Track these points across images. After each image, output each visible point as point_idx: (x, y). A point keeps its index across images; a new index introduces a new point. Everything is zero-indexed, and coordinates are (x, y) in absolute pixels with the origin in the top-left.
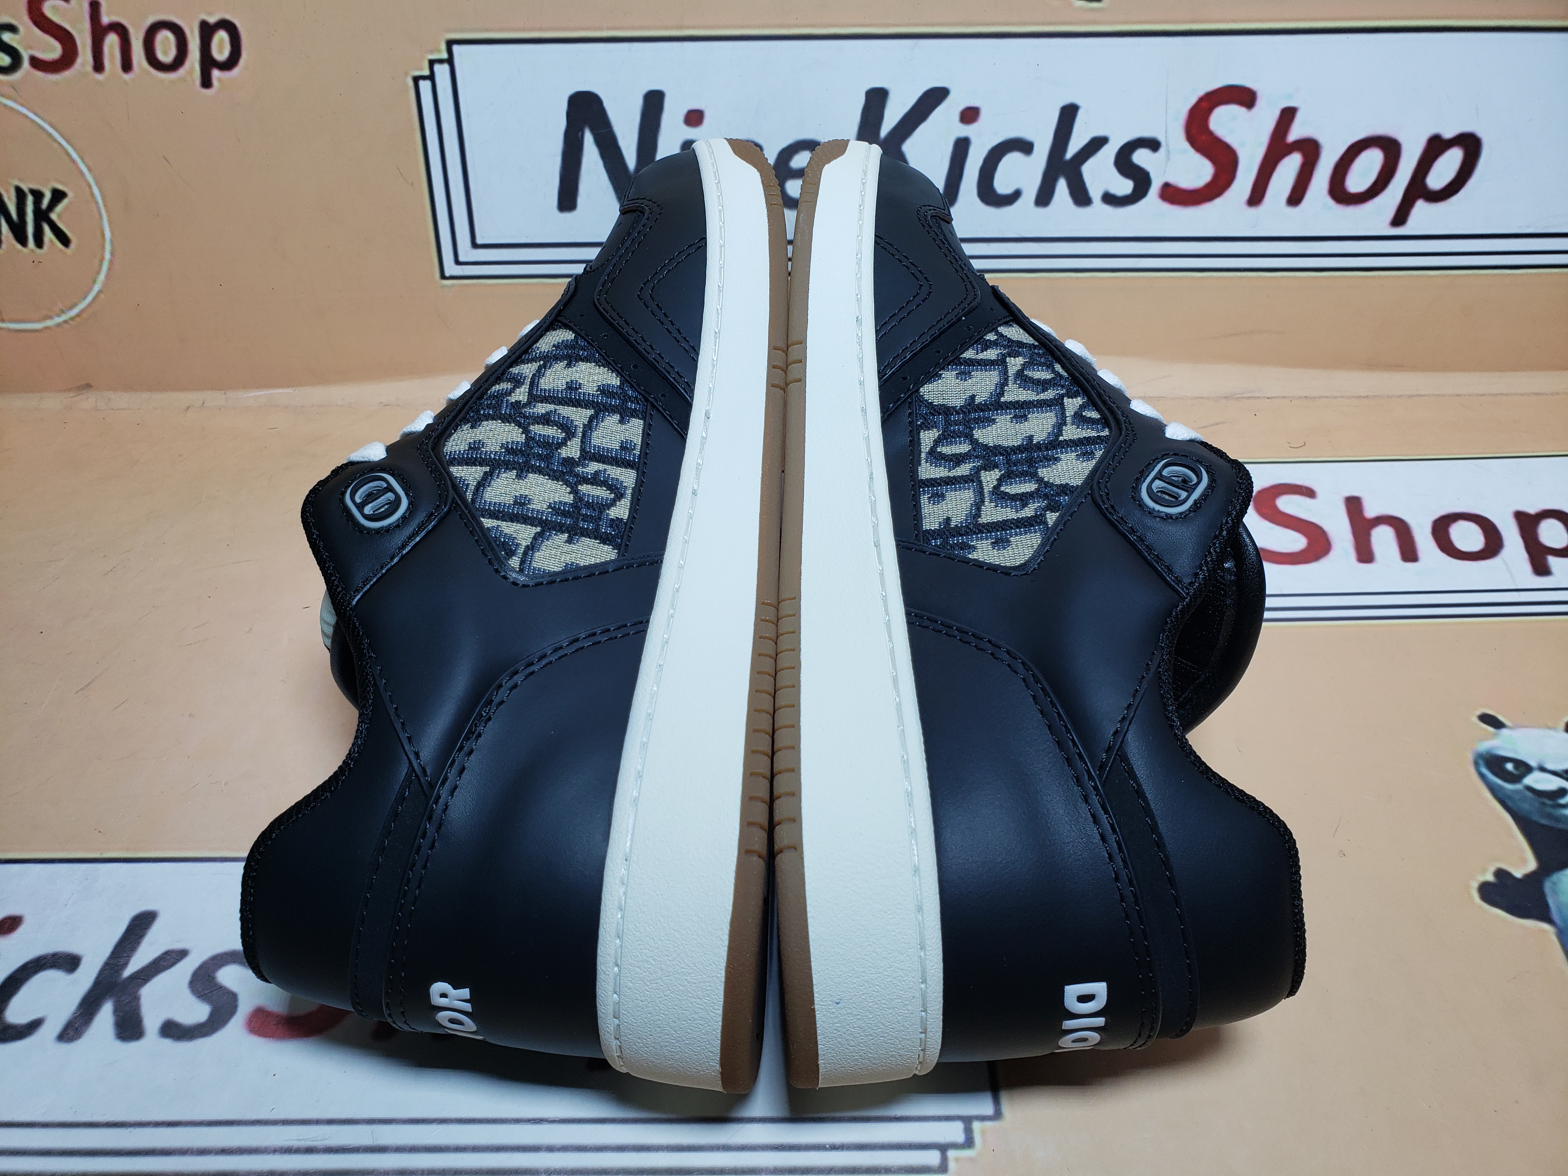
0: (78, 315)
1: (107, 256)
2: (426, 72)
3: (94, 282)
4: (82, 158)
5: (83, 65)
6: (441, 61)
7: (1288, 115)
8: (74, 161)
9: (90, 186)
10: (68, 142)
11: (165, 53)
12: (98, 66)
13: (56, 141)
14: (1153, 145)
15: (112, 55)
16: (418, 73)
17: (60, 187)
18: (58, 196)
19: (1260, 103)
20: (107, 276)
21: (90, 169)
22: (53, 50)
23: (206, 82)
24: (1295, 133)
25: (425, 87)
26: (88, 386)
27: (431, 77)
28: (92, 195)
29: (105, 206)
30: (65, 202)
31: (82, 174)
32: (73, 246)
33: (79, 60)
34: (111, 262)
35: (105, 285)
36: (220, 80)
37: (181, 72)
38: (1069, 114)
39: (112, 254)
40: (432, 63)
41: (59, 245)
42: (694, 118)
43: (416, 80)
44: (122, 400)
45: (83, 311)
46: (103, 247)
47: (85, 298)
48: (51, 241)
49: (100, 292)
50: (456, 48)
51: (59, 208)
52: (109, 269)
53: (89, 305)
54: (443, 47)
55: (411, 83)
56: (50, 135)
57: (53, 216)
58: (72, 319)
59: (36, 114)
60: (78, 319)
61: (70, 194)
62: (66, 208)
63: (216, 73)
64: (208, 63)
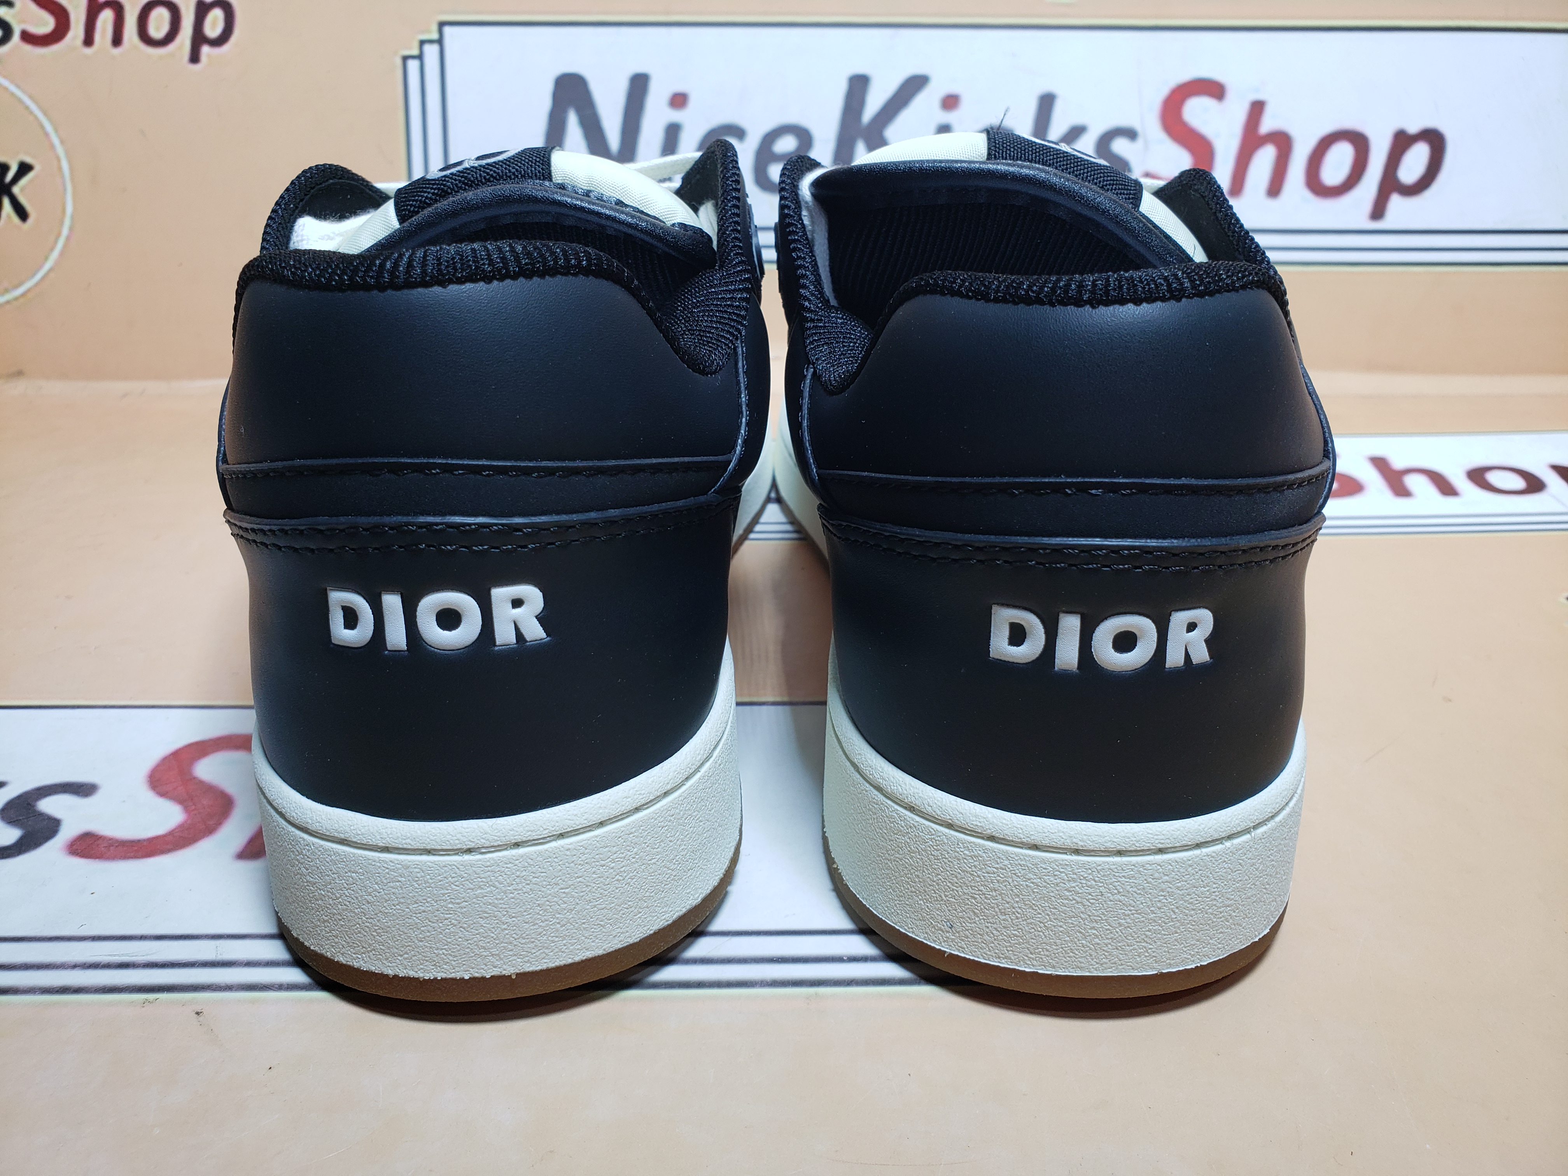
0: (23, 295)
1: (65, 232)
2: (415, 52)
3: (46, 258)
4: (56, 130)
5: (75, 38)
6: (431, 42)
7: (1257, 109)
8: (47, 135)
9: (58, 159)
10: (45, 114)
11: (158, 29)
12: (88, 41)
13: (31, 113)
14: (1131, 134)
15: (104, 30)
16: (407, 53)
17: (28, 160)
18: (24, 169)
19: (1230, 95)
20: (62, 254)
21: (62, 142)
22: (45, 23)
23: (195, 58)
24: (1267, 125)
25: (413, 65)
26: (20, 374)
27: (420, 57)
28: (60, 168)
29: (72, 179)
30: (30, 176)
31: (52, 147)
32: (31, 221)
33: (70, 35)
34: (68, 238)
35: (57, 263)
36: (209, 56)
37: (171, 47)
38: (1047, 103)
39: (71, 229)
40: (422, 43)
41: (16, 219)
42: (679, 100)
43: (405, 59)
44: (55, 389)
45: (29, 291)
46: (62, 222)
47: (34, 275)
48: (9, 216)
49: (51, 270)
50: (447, 30)
51: (24, 181)
52: (65, 246)
53: (37, 285)
54: (435, 28)
55: (399, 62)
56: (27, 108)
57: (16, 190)
58: (16, 299)
59: (18, 86)
60: (22, 300)
61: (37, 168)
62: (31, 181)
63: (205, 50)
64: (199, 39)
